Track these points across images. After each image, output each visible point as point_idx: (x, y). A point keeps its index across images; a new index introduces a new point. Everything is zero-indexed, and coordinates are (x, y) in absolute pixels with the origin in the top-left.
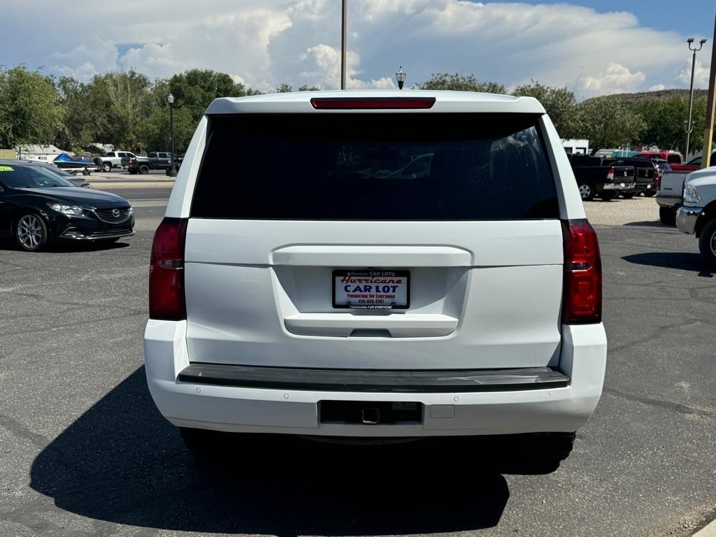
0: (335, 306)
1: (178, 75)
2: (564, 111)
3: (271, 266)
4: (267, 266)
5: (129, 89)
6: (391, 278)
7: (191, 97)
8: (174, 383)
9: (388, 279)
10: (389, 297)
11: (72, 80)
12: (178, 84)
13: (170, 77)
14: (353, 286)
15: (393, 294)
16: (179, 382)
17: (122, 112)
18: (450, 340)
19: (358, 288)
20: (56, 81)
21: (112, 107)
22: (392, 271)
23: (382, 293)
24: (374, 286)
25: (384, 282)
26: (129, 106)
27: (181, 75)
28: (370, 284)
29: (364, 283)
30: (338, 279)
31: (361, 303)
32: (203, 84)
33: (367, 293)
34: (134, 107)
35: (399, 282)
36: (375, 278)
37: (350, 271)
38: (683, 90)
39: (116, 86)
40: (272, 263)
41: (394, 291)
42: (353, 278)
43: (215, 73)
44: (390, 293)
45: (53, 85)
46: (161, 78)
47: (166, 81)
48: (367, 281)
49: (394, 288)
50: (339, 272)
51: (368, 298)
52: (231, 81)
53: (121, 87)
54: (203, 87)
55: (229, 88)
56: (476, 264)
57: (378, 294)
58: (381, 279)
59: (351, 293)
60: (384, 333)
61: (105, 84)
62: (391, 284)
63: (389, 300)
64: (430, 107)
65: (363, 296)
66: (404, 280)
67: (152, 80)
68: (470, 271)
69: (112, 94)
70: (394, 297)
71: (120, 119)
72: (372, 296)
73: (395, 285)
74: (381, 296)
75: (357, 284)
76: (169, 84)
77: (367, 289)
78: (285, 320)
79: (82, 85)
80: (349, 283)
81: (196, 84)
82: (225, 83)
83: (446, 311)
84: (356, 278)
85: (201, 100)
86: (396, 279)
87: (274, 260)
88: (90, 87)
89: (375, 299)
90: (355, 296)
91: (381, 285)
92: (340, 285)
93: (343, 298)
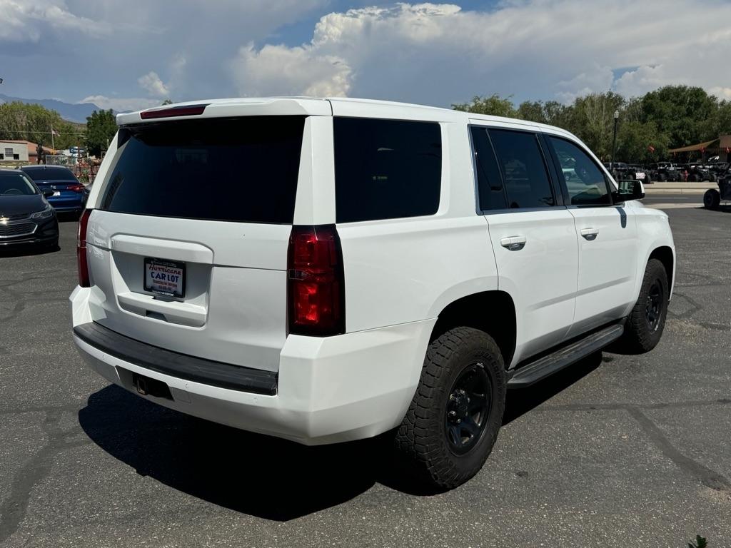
0: (145, 288)
1: (651, 93)
3: (110, 250)
4: (108, 250)
5: (604, 108)
6: (176, 270)
7: (661, 111)
9: (174, 270)
10: (173, 285)
11: (556, 103)
12: (650, 101)
13: (644, 94)
14: (156, 273)
17: (595, 128)
18: (203, 331)
19: (158, 276)
20: (543, 105)
21: (588, 125)
22: (175, 263)
23: (170, 282)
24: (166, 274)
25: (171, 272)
26: (603, 122)
27: (654, 92)
28: (164, 273)
29: (162, 272)
30: (148, 265)
31: (159, 289)
32: (675, 99)
33: (163, 281)
34: (606, 124)
35: (179, 273)
36: (167, 268)
37: (154, 260)
39: (593, 106)
40: (110, 248)
41: (176, 281)
42: (155, 266)
43: (688, 88)
44: (175, 283)
45: (540, 109)
46: (636, 97)
47: (641, 99)
48: (163, 270)
49: (177, 277)
50: (148, 260)
51: (164, 286)
52: (704, 94)
53: (596, 107)
54: (675, 102)
55: (701, 101)
56: (215, 263)
58: (171, 269)
59: (156, 280)
60: (162, 316)
61: (585, 105)
62: (175, 275)
63: (173, 289)
64: (201, 113)
65: (162, 283)
66: (182, 271)
67: (627, 99)
68: (212, 268)
69: (588, 113)
70: (176, 286)
71: (593, 135)
72: (166, 284)
73: (177, 275)
74: (170, 284)
75: (158, 271)
76: (642, 102)
77: (163, 277)
78: (118, 296)
79: (564, 107)
80: (153, 270)
81: (668, 99)
82: (697, 96)
84: (158, 266)
85: (671, 114)
86: (178, 270)
87: (112, 245)
88: (570, 108)
89: (167, 286)
90: (157, 282)
91: (171, 275)
92: (149, 272)
93: (150, 283)
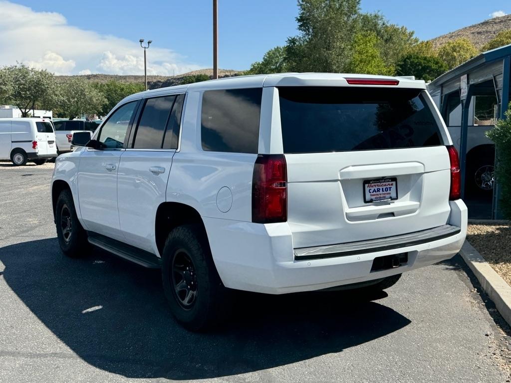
0: (365, 202)
2: (48, 87)
3: (339, 180)
4: (337, 180)
6: (389, 183)
8: (293, 262)
9: (387, 183)
10: (387, 194)
14: (373, 189)
15: (390, 192)
16: (296, 261)
18: (416, 215)
19: (374, 191)
22: (389, 179)
23: (385, 192)
24: (381, 188)
25: (385, 185)
28: (379, 187)
29: (377, 187)
30: (366, 185)
31: (377, 199)
33: (378, 193)
35: (392, 185)
36: (382, 184)
37: (371, 180)
38: (106, 75)
40: (340, 179)
41: (390, 190)
42: (372, 184)
44: (389, 192)
48: (378, 185)
49: (390, 188)
50: (367, 182)
51: (379, 196)
56: (426, 171)
57: (383, 192)
58: (384, 183)
59: (372, 194)
60: (392, 214)
62: (388, 187)
63: (388, 196)
65: (377, 195)
66: (394, 183)
68: (423, 175)
70: (390, 193)
72: (381, 194)
73: (391, 186)
74: (385, 194)
75: (374, 188)
77: (378, 190)
78: (346, 213)
80: (371, 188)
83: (411, 199)
84: (374, 184)
86: (390, 183)
87: (341, 177)
89: (382, 196)
90: (373, 195)
91: (384, 187)
92: (367, 189)
93: (368, 197)
